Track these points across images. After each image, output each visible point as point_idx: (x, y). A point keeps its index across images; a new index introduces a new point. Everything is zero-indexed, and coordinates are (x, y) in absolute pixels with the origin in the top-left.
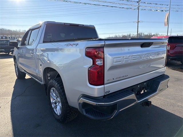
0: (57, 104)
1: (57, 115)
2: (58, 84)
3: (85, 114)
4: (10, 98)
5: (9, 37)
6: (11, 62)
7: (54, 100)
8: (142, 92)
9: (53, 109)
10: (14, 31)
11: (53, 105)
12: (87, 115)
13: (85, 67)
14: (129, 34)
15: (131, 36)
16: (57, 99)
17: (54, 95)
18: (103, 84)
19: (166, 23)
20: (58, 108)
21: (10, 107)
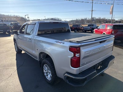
0: (48, 74)
1: (48, 80)
2: (50, 62)
3: (68, 82)
4: (15, 68)
5: (4, 20)
6: (9, 40)
7: (46, 71)
8: (99, 68)
9: (45, 76)
10: (7, 15)
11: (45, 74)
12: (70, 84)
13: (69, 57)
14: (86, 18)
15: (87, 19)
16: (48, 70)
17: (47, 68)
18: (79, 67)
19: (111, 13)
20: (49, 76)
21: (17, 74)
